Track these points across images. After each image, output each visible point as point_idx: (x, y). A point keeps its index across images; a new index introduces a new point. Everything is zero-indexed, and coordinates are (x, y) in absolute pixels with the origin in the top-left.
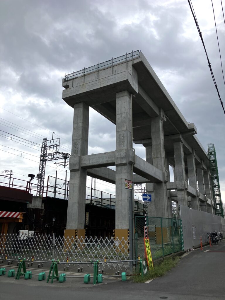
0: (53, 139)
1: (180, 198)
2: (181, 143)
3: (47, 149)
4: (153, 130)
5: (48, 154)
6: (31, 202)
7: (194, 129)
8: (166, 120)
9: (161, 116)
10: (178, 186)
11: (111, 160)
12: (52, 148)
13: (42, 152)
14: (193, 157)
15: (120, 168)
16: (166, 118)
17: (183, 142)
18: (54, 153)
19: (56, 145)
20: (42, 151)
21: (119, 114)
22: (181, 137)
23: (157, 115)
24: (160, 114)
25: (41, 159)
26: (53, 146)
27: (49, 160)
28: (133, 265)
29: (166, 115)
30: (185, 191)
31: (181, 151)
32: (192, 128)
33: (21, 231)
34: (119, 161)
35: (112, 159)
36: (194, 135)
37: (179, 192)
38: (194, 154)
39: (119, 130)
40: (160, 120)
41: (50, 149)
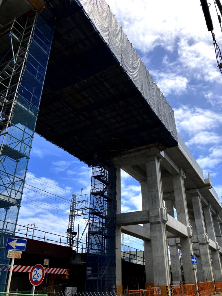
0: (81, 195)
1: (202, 252)
2: (199, 197)
3: (75, 205)
4: (175, 187)
5: (77, 209)
6: (74, 259)
7: (210, 184)
8: (185, 177)
9: (181, 174)
10: (199, 239)
11: (145, 219)
12: (81, 204)
14: (210, 209)
15: (154, 226)
16: (186, 175)
17: (201, 196)
18: (83, 208)
19: (85, 201)
20: (71, 206)
21: (149, 176)
22: (198, 191)
23: (178, 173)
24: (181, 173)
25: (71, 214)
26: (81, 202)
27: (78, 215)
29: (185, 172)
30: (207, 245)
31: (199, 205)
32: (208, 183)
33: (68, 288)
34: (154, 220)
35: (146, 217)
36: (210, 190)
37: (201, 246)
38: (210, 206)
39: (151, 190)
40: (181, 178)
41: (79, 204)
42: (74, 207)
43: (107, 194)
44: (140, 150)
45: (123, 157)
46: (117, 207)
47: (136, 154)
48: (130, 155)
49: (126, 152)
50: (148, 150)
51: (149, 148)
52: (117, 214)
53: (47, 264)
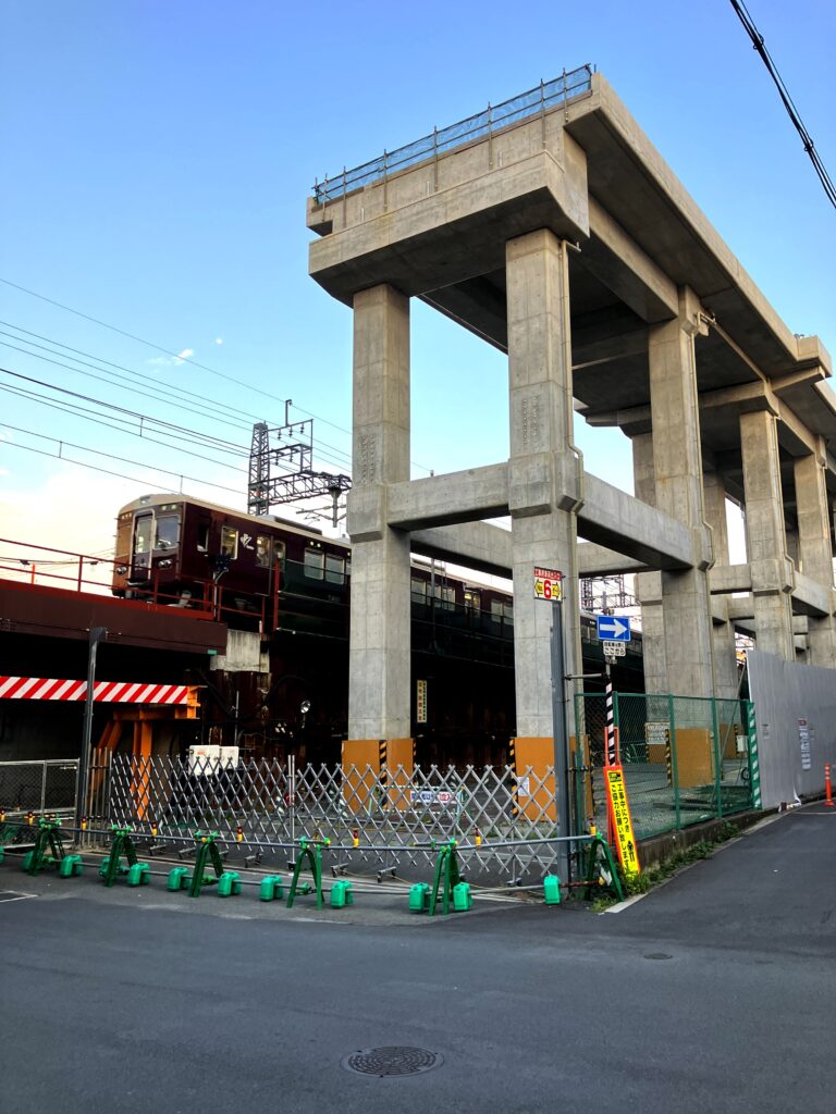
0: (287, 425)
1: (763, 622)
4: (656, 372)
5: (275, 479)
6: (222, 651)
10: (755, 578)
11: (494, 498)
12: (288, 458)
13: (253, 472)
14: (817, 465)
15: (526, 522)
16: (708, 324)
17: (778, 412)
19: (301, 445)
20: (250, 469)
21: (518, 322)
22: (767, 391)
23: (671, 312)
24: (683, 311)
26: (288, 451)
27: (281, 499)
28: (570, 857)
31: (766, 448)
33: (196, 748)
34: (525, 500)
35: (497, 492)
38: (823, 454)
39: (522, 383)
40: (683, 332)
41: (280, 462)
42: (266, 473)
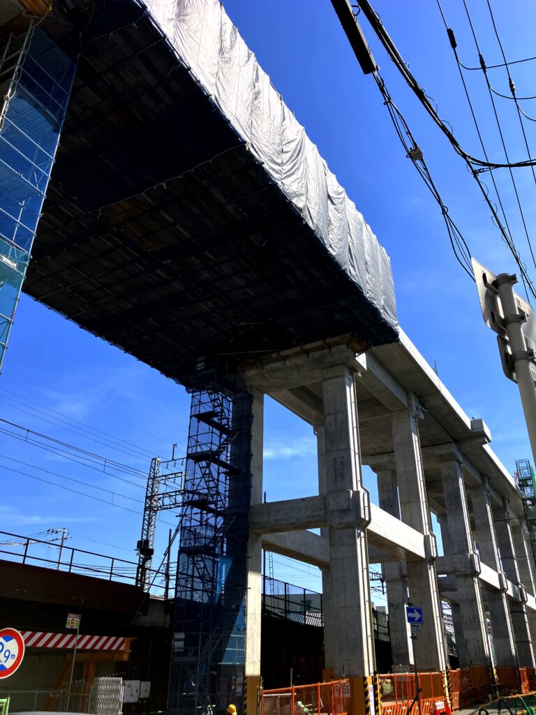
0: (173, 460)
1: (463, 596)
2: (457, 464)
3: (159, 483)
5: (163, 494)
6: (145, 614)
7: (483, 431)
8: (422, 417)
9: (412, 410)
10: (456, 565)
11: (318, 516)
12: (172, 480)
13: (149, 488)
14: (485, 493)
15: (338, 534)
16: (423, 412)
17: (461, 460)
18: (176, 492)
21: (330, 414)
22: (456, 450)
23: (405, 406)
25: (147, 505)
26: (173, 476)
27: (166, 507)
29: (423, 405)
30: (475, 577)
32: (480, 430)
35: (319, 513)
36: (485, 447)
37: (461, 579)
38: (488, 486)
39: (333, 449)
40: (411, 418)
41: (167, 483)
42: (156, 490)
43: (229, 458)
44: (307, 352)
45: (268, 367)
46: (252, 489)
47: (300, 360)
48: (285, 363)
49: (274, 355)
50: (326, 351)
51: (330, 346)
52: (251, 504)
53: (76, 626)
